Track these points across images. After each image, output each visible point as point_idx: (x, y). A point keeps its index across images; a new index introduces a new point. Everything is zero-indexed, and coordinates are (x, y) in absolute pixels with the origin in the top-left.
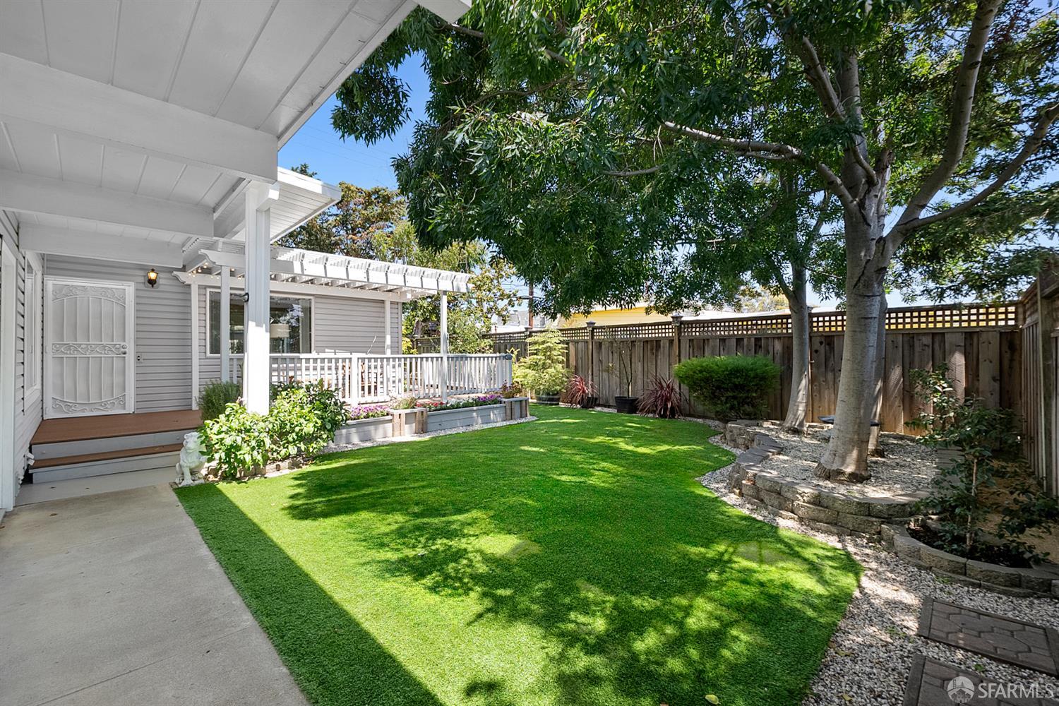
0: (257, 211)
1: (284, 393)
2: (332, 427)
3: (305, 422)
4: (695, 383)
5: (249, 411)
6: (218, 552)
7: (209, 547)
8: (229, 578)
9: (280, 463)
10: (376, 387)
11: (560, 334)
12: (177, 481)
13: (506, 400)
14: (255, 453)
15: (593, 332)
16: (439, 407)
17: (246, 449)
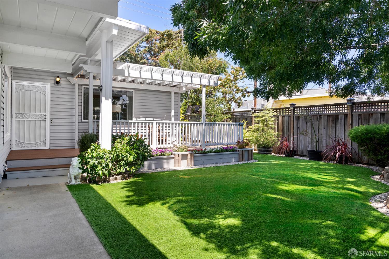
0: (107, 42)
1: (119, 139)
2: (143, 158)
3: (129, 155)
4: (362, 141)
5: (102, 148)
6: (87, 216)
7: (83, 213)
8: (92, 228)
9: (116, 176)
10: (166, 140)
11: (273, 111)
12: (68, 182)
13: (240, 149)
14: (104, 170)
15: (294, 110)
16: (200, 152)
17: (100, 167)
